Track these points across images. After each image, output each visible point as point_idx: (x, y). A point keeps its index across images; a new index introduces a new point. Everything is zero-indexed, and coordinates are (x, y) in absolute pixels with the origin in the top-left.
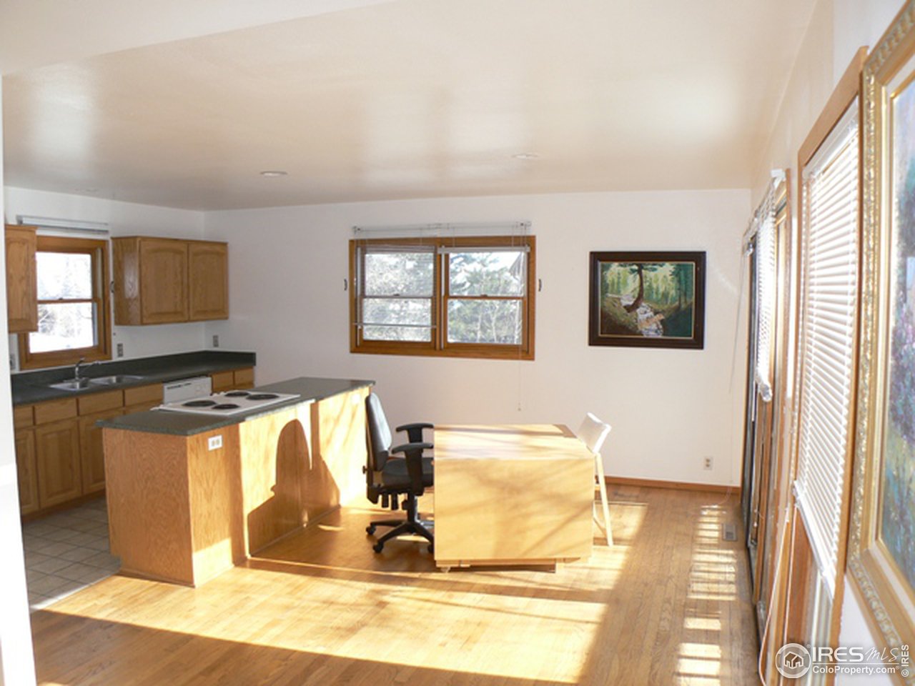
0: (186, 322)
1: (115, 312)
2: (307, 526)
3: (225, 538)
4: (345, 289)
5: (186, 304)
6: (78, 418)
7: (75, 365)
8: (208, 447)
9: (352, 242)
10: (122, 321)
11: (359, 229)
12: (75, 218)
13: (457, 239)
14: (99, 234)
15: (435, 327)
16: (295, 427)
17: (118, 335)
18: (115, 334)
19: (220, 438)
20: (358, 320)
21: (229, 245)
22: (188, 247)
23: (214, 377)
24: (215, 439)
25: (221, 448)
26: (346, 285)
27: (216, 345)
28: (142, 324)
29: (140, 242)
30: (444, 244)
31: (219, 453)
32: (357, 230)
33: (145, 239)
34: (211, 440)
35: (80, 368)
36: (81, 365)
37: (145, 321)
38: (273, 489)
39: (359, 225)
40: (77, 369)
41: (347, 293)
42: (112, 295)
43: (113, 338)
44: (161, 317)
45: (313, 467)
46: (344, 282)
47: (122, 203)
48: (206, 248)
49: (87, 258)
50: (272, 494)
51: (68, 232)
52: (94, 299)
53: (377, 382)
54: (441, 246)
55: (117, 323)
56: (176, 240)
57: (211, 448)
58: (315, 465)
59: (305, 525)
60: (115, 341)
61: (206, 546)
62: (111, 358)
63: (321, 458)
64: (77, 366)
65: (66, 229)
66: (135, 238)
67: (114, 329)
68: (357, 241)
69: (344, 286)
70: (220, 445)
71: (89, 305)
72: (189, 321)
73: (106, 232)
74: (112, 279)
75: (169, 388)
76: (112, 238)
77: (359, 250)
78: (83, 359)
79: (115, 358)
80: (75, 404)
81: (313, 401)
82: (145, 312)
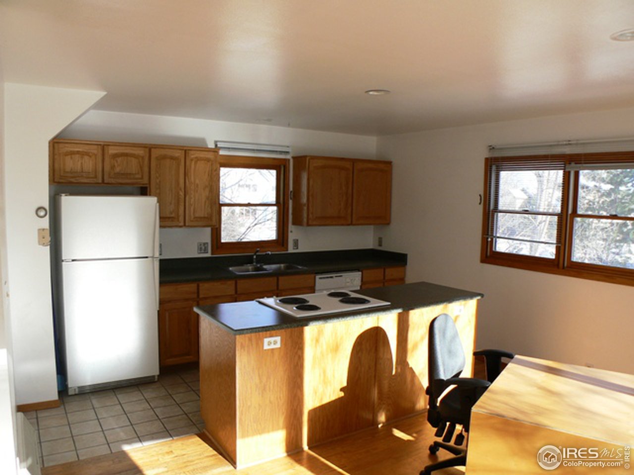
0: (348, 225)
1: (293, 214)
2: (382, 427)
3: (278, 429)
4: (480, 204)
5: (349, 211)
6: (236, 296)
7: (253, 254)
8: (263, 346)
9: (487, 159)
10: (297, 222)
11: (493, 148)
12: (262, 141)
13: (585, 155)
14: (281, 154)
15: (559, 245)
16: (377, 333)
17: (294, 233)
18: (291, 232)
19: (278, 339)
20: (490, 234)
21: (392, 164)
22: (353, 165)
23: (364, 272)
24: (272, 339)
25: (280, 348)
26: (481, 199)
27: (380, 245)
28: (308, 225)
29: (309, 159)
30: (572, 161)
31: (276, 353)
32: (492, 148)
33: (314, 158)
34: (266, 340)
35: (257, 256)
36: (257, 254)
37: (310, 222)
38: (342, 390)
39: (493, 143)
40: (255, 257)
41: (481, 207)
42: (291, 202)
43: (290, 235)
44: (325, 221)
45: (396, 372)
46: (479, 197)
47: (282, 128)
48: (370, 165)
49: (274, 172)
50: (342, 394)
51: (254, 153)
52: (277, 204)
53: (485, 297)
54: (570, 164)
55: (294, 223)
56: (342, 159)
57: (266, 347)
58: (399, 370)
59: (380, 426)
60: (291, 237)
61: (253, 435)
62: (287, 250)
63: (407, 364)
64: (255, 254)
65: (253, 150)
66: (305, 157)
67: (291, 227)
68: (491, 159)
69: (479, 201)
70: (278, 345)
71: (275, 208)
72: (351, 224)
73: (287, 153)
74: (291, 189)
75: (320, 278)
76: (293, 158)
77: (494, 168)
78: (258, 249)
79: (291, 250)
80: (234, 285)
81: (400, 311)
82: (311, 216)
